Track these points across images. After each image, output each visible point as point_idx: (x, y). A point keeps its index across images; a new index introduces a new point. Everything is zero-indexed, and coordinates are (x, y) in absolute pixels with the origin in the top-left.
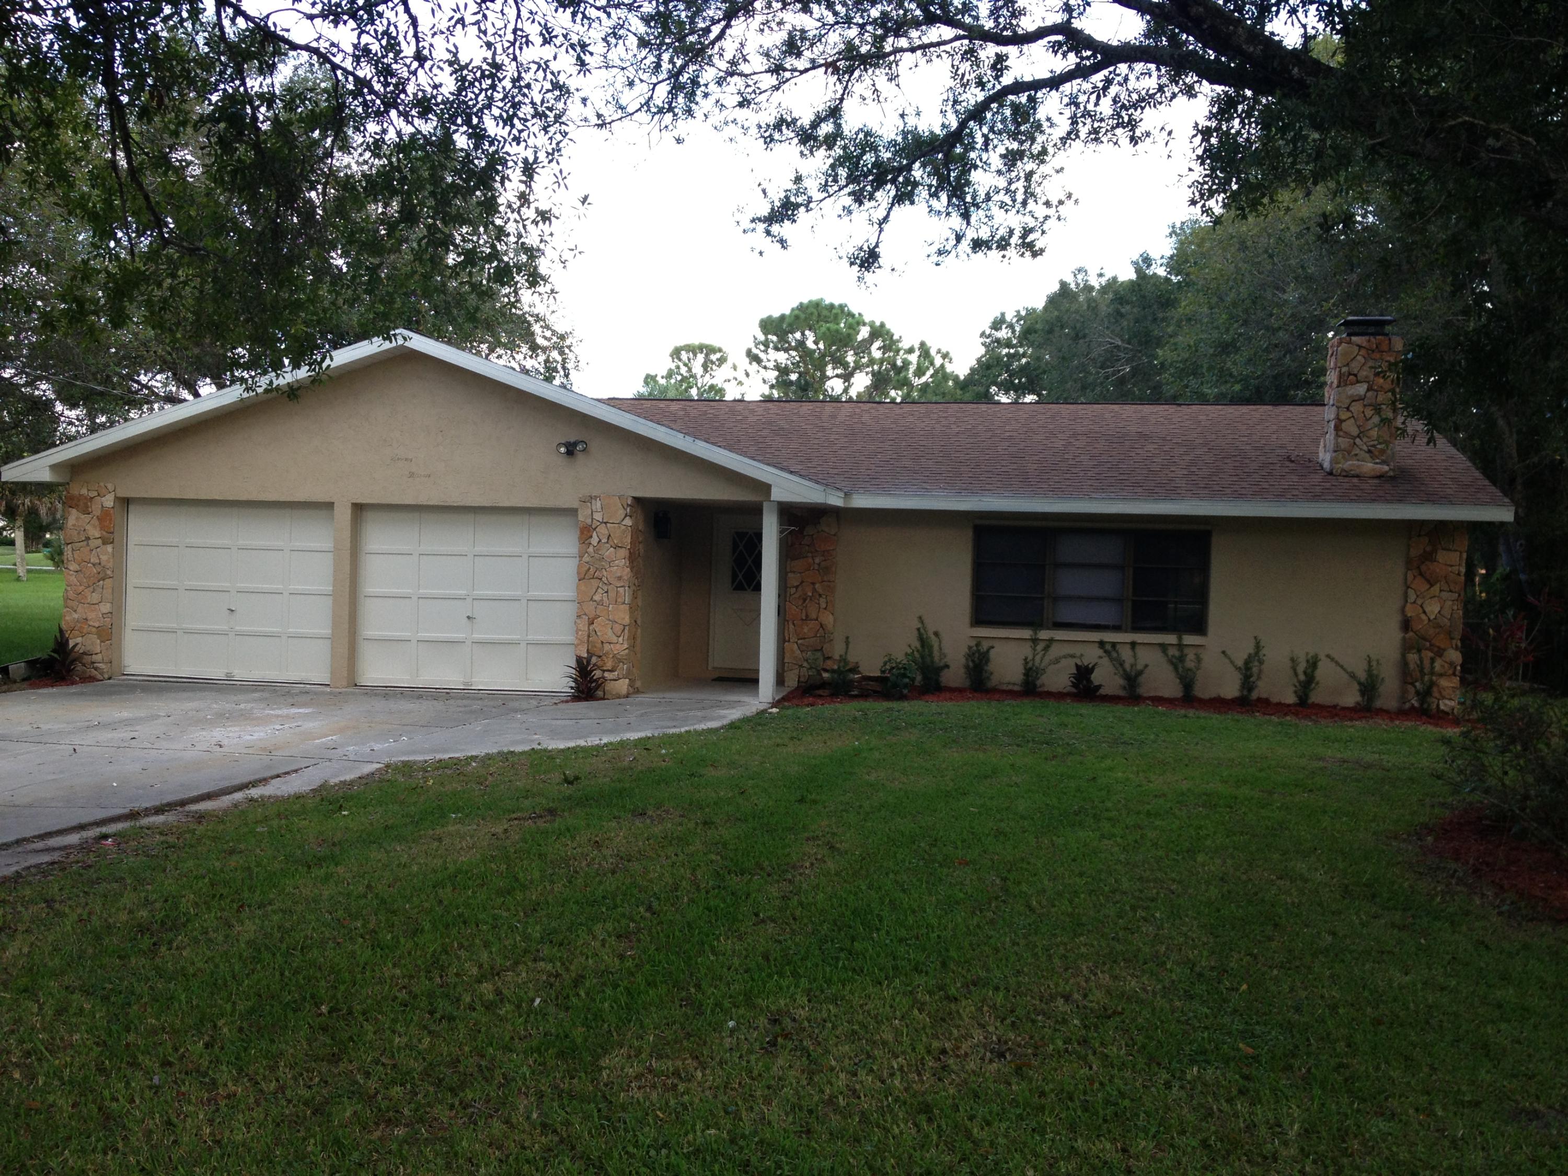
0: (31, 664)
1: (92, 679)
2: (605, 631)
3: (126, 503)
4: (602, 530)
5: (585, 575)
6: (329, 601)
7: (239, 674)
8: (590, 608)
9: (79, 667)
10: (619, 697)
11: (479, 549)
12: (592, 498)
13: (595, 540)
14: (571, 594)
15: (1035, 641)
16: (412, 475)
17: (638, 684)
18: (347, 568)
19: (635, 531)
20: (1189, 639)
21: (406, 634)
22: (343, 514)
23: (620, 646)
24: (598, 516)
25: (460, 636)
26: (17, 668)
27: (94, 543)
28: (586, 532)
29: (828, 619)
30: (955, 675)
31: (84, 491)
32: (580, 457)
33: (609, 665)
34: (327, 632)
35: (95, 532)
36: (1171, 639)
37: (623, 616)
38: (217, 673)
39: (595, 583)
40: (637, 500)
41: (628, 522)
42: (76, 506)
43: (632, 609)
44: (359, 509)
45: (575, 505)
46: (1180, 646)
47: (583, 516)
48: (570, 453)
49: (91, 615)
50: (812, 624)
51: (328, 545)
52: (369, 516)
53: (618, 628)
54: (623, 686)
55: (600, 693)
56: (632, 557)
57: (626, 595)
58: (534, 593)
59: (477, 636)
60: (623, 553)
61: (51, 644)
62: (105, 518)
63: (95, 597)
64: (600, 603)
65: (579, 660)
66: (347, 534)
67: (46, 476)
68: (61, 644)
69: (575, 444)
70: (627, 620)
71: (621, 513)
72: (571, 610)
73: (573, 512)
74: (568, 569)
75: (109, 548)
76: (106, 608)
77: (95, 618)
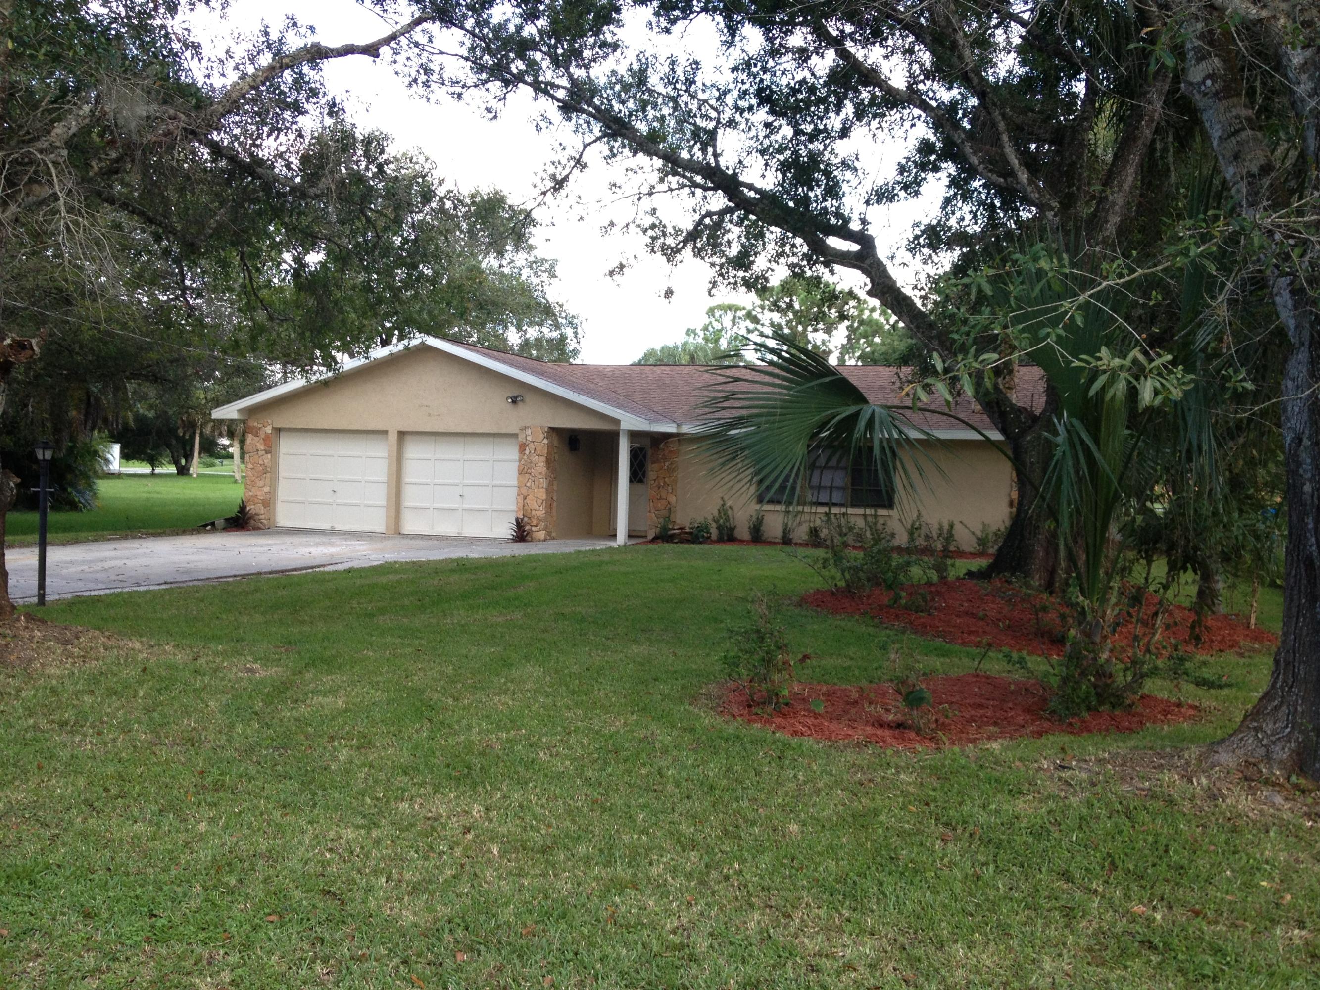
0: (227, 520)
1: (259, 528)
2: (532, 504)
3: (278, 430)
4: (532, 446)
5: (523, 471)
6: (384, 487)
7: (338, 527)
8: (524, 490)
9: (252, 522)
10: (539, 540)
11: (467, 457)
12: (525, 428)
13: (527, 452)
14: (515, 482)
15: (788, 512)
16: (429, 415)
17: (554, 534)
18: (394, 468)
19: (550, 446)
20: (882, 512)
21: (428, 505)
22: (393, 437)
23: (541, 512)
24: (529, 438)
25: (456, 506)
26: (220, 523)
27: (261, 453)
28: (522, 447)
29: (672, 499)
30: (743, 532)
31: (256, 424)
32: (520, 404)
33: (534, 523)
34: (384, 503)
35: (261, 447)
36: (869, 511)
37: (542, 495)
38: (326, 526)
39: (527, 476)
40: (552, 429)
41: (546, 441)
42: (251, 433)
43: (548, 491)
44: (402, 434)
45: (517, 431)
46: (876, 516)
47: (521, 438)
48: (514, 402)
49: (259, 493)
50: (664, 502)
51: (386, 455)
52: (408, 438)
53: (539, 502)
54: (542, 534)
55: (528, 538)
56: (548, 462)
57: (544, 483)
58: (496, 482)
59: (466, 506)
60: (543, 459)
61: (237, 509)
62: (267, 439)
63: (261, 483)
64: (529, 488)
65: (517, 520)
66: (395, 448)
67: (235, 416)
68: (242, 509)
69: (516, 397)
70: (544, 497)
71: (542, 436)
72: (515, 490)
73: (515, 435)
74: (513, 468)
75: (269, 456)
76: (266, 489)
77: (261, 495)
